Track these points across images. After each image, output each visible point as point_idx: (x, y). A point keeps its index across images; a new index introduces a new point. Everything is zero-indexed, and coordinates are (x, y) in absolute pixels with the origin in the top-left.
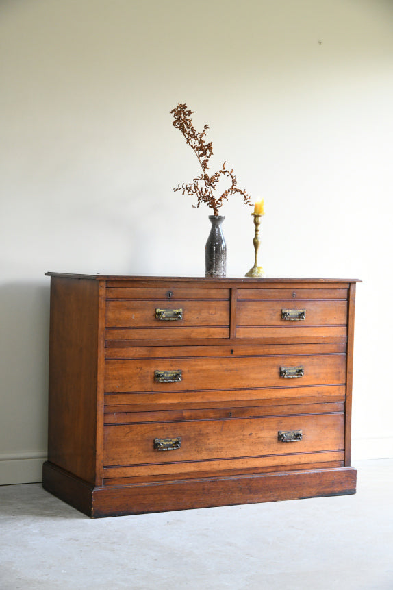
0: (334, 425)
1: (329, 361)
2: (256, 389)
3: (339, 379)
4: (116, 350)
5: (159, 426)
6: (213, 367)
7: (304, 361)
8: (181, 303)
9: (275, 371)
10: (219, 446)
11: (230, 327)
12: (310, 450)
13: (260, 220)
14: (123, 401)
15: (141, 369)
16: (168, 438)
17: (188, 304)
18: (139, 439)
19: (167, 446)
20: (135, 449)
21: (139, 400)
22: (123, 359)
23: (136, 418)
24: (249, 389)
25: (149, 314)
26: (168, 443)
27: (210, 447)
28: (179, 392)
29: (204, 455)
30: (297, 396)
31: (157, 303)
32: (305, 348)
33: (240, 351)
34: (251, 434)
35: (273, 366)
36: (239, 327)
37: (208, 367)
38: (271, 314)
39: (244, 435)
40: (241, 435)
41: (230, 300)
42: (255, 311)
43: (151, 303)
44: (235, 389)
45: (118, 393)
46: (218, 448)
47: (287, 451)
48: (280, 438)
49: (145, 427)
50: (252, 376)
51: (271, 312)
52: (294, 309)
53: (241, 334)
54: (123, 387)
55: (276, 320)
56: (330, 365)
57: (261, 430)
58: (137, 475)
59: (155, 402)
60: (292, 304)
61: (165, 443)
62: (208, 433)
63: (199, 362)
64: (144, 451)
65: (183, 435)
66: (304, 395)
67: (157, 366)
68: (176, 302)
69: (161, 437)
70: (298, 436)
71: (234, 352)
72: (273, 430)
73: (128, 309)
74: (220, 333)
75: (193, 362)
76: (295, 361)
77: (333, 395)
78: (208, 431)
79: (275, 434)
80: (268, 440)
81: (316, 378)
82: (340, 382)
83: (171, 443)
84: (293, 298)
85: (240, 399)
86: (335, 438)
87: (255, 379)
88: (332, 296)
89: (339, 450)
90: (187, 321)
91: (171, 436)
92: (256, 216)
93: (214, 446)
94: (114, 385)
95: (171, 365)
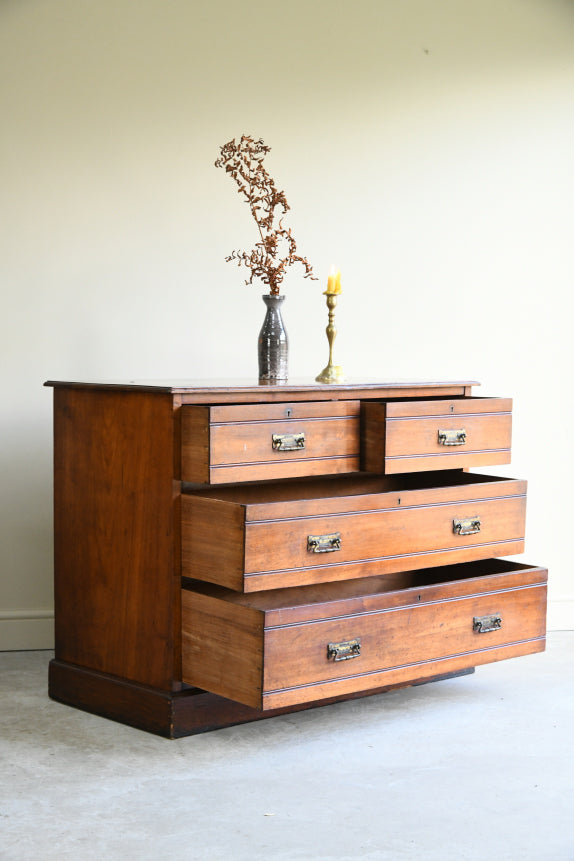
5: (333, 624)
7: (480, 509)
9: (448, 525)
10: (405, 646)
13: (335, 300)
15: (291, 533)
16: (344, 641)
18: (309, 646)
19: (346, 654)
20: (304, 660)
22: (270, 520)
26: (344, 648)
27: (395, 648)
29: (387, 663)
34: (442, 625)
35: (445, 520)
37: (370, 526)
38: (426, 438)
39: (434, 628)
40: (430, 628)
42: (408, 434)
46: (403, 649)
47: (482, 645)
48: (476, 627)
52: (452, 429)
53: (391, 467)
54: (269, 562)
55: (431, 446)
57: (454, 617)
61: (341, 649)
62: (392, 629)
64: (315, 663)
65: (363, 634)
67: (308, 529)
69: (337, 640)
70: (496, 622)
71: (401, 502)
72: (467, 616)
78: (393, 626)
79: (469, 622)
80: (461, 631)
83: (349, 648)
86: (536, 621)
87: (425, 539)
91: (349, 637)
92: (330, 296)
93: (399, 646)
94: (258, 562)
95: (328, 526)
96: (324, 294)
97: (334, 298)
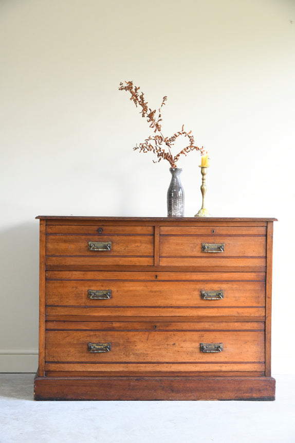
0: (254, 341)
1: (249, 287)
2: (178, 307)
3: (258, 303)
4: (56, 272)
5: (92, 333)
6: (138, 288)
7: (224, 286)
8: (110, 237)
9: (197, 294)
10: (145, 352)
11: (154, 257)
12: (231, 360)
14: (62, 312)
15: (76, 288)
16: (100, 343)
17: (114, 238)
18: (75, 342)
19: (98, 349)
20: (72, 350)
21: (75, 312)
22: (62, 280)
23: (73, 326)
24: (171, 307)
25: (83, 245)
26: (100, 347)
27: (137, 352)
28: (109, 307)
29: (132, 358)
30: (217, 315)
31: (89, 237)
32: (225, 276)
33: (163, 276)
34: (174, 344)
35: (195, 290)
36: (162, 257)
37: (134, 288)
38: (192, 247)
39: (168, 345)
40: (165, 344)
41: (154, 235)
42: (177, 244)
43: (83, 237)
44: (159, 307)
45: (58, 306)
46: (144, 354)
47: (209, 360)
48: (202, 349)
49: (80, 333)
50: (175, 297)
51: (192, 245)
52: (213, 243)
53: (164, 263)
54: (61, 301)
55: (197, 252)
56: (249, 290)
57: (184, 341)
58: (73, 370)
59: (88, 314)
60: (211, 239)
61: (97, 347)
62: (135, 341)
63: (127, 284)
64: (79, 352)
65: (113, 341)
66: (224, 315)
67: (90, 286)
68: (106, 237)
69: (94, 342)
70: (218, 349)
71: (158, 278)
72: (195, 342)
73: (65, 241)
74: (146, 262)
75: (121, 284)
76: (216, 286)
77: (252, 315)
78: (135, 340)
79: (197, 345)
80: (190, 350)
81: (236, 300)
82: (260, 305)
83: (102, 347)
84: (213, 234)
85: (163, 315)
86: (255, 352)
87: (178, 300)
88: (251, 232)
89: (259, 363)
90: (115, 251)
91: (103, 341)
92: (202, 168)
93: (141, 351)
94: (54, 300)
95: (102, 286)
96: (200, 166)
97: (205, 169)
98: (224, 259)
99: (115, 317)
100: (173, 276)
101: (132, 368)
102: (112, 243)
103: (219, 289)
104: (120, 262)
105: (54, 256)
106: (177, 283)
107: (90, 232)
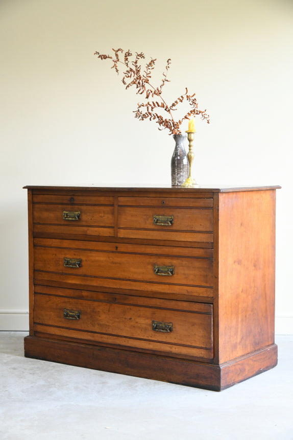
0: (201, 324)
1: (197, 264)
2: (135, 281)
3: (206, 282)
4: (41, 239)
5: (67, 300)
6: (102, 259)
7: (175, 262)
8: (80, 207)
9: (151, 267)
10: (107, 324)
11: (114, 227)
12: (180, 342)
14: (46, 277)
15: (56, 255)
16: (72, 310)
17: (84, 208)
18: (55, 307)
19: (71, 316)
20: (52, 313)
21: (55, 278)
22: (45, 246)
23: (53, 292)
24: (129, 280)
25: (59, 214)
27: (101, 323)
28: (80, 275)
29: (96, 329)
30: (168, 292)
31: (63, 206)
32: (176, 251)
33: (123, 248)
34: (131, 319)
35: (149, 264)
36: (120, 228)
37: (99, 258)
38: (145, 219)
39: (125, 318)
40: (123, 318)
41: (114, 205)
42: (132, 216)
43: (60, 206)
44: (120, 279)
45: (42, 271)
46: (106, 325)
47: (160, 340)
48: (154, 327)
49: (58, 299)
50: (132, 269)
51: (145, 217)
52: (163, 215)
53: (122, 234)
54: (45, 267)
55: (149, 224)
56: (198, 268)
57: (139, 317)
58: (53, 333)
59: (64, 281)
61: (71, 314)
62: (99, 312)
63: (94, 254)
65: (82, 309)
66: (175, 292)
67: (65, 254)
68: (76, 206)
69: (68, 308)
71: (118, 249)
72: (148, 318)
73: (47, 210)
74: (106, 232)
75: (89, 253)
76: (167, 261)
77: (201, 295)
78: (99, 310)
79: (150, 322)
80: (144, 326)
81: (186, 278)
82: (208, 285)
83: (74, 314)
84: (163, 206)
85: (123, 287)
86: (202, 336)
87: (135, 273)
88: (197, 204)
89: (206, 349)
90: (84, 221)
91: (75, 309)
93: (104, 322)
94: (39, 265)
95: (75, 255)
96: (186, 132)
97: (192, 135)
98: (173, 233)
99: (85, 286)
100: (130, 248)
101: (97, 338)
102: (81, 212)
103: (170, 265)
104: (88, 232)
105: (39, 224)
106: (134, 255)
107: (65, 202)
